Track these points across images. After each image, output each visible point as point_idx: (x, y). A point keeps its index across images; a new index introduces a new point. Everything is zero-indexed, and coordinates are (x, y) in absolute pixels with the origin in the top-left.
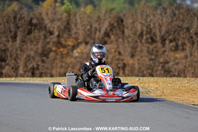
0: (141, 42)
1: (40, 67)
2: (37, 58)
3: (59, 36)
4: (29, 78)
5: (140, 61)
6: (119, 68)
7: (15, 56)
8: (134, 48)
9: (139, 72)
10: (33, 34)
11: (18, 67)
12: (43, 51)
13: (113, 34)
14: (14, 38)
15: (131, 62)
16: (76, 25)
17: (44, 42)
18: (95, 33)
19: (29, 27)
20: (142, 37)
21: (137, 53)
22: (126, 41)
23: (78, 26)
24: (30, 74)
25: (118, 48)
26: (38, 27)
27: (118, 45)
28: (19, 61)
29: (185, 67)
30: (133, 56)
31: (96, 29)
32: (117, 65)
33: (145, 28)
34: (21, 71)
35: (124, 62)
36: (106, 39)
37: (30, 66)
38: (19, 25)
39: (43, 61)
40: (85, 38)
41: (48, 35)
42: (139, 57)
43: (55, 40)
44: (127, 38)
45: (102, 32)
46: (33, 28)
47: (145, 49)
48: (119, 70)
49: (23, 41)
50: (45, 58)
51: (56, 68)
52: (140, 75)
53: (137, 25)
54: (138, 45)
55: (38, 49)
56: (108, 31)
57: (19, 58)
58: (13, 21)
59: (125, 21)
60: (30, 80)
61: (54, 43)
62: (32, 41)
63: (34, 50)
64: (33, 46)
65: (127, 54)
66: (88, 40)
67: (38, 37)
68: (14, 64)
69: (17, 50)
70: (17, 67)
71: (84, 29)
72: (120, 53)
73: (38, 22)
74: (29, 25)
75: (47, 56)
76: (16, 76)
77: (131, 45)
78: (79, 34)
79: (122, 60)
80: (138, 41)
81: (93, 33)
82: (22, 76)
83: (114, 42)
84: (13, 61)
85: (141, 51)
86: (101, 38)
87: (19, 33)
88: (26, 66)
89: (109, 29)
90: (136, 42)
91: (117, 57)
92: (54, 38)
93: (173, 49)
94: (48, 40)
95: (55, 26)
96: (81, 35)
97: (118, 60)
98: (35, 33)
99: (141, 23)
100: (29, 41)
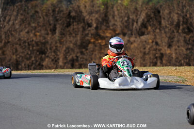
0: (178, 32)
1: (79, 58)
2: (77, 50)
3: (97, 28)
4: (68, 70)
5: (177, 51)
6: (156, 58)
7: (54, 48)
8: (171, 38)
9: (176, 61)
10: (72, 26)
11: (58, 59)
12: (82, 43)
13: (150, 25)
14: (54, 30)
15: (168, 52)
16: (113, 17)
17: (83, 35)
18: (133, 25)
19: (68, 20)
20: (179, 27)
21: (174, 43)
22: (163, 32)
23: (116, 18)
24: (69, 66)
25: (155, 38)
26: (77, 20)
27: (155, 35)
28: (58, 53)
30: (170, 46)
31: (133, 21)
32: (155, 55)
33: (181, 19)
34: (61, 63)
35: (162, 51)
36: (143, 30)
37: (70, 58)
38: (58, 18)
39: (82, 53)
40: (122, 30)
41: (87, 27)
42: (176, 47)
43: (93, 31)
44: (164, 29)
45: (139, 23)
46: (72, 20)
47: (182, 39)
48: (157, 60)
49: (62, 34)
50: (84, 50)
51: (95, 60)
52: (178, 64)
53: (173, 16)
54: (175, 35)
55: (77, 41)
56: (145, 22)
57: (59, 50)
58: (52, 14)
59: (161, 12)
60: (69, 71)
61: (92, 34)
62: (71, 34)
63: (73, 42)
64: (72, 38)
65: (164, 44)
66: (126, 31)
67: (77, 30)
68: (54, 56)
69: (56, 43)
70: (56, 59)
71: (122, 21)
72: (157, 44)
73: (76, 15)
74: (68, 18)
75: (86, 47)
76: (56, 68)
77: (168, 35)
78: (116, 25)
79: (160, 50)
80: (175, 31)
81: (131, 24)
82: (62, 68)
83: (152, 33)
84: (53, 54)
85: (178, 41)
86: (138, 29)
87: (58, 26)
88: (65, 58)
89: (146, 20)
90: (173, 32)
92: (92, 30)
94: (87, 32)
95: (93, 19)
96: (119, 26)
97: (156, 50)
98: (73, 25)
99: (177, 14)
100: (68, 33)
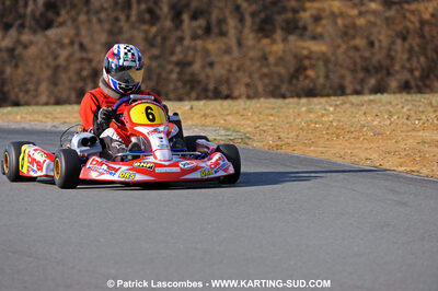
0: (128, 19)
13: (65, 7)
18: (26, 5)
20: (130, 8)
22: (94, 20)
25: (78, 35)
27: (77, 28)
29: (230, 71)
35: (94, 64)
36: (50, 15)
44: (97, 13)
47: (139, 36)
54: (121, 28)
72: (82, 46)
77: (106, 27)
79: (90, 61)
80: (122, 18)
81: (22, 3)
83: (69, 23)
90: (117, 19)
91: (78, 55)
93: (200, 32)
